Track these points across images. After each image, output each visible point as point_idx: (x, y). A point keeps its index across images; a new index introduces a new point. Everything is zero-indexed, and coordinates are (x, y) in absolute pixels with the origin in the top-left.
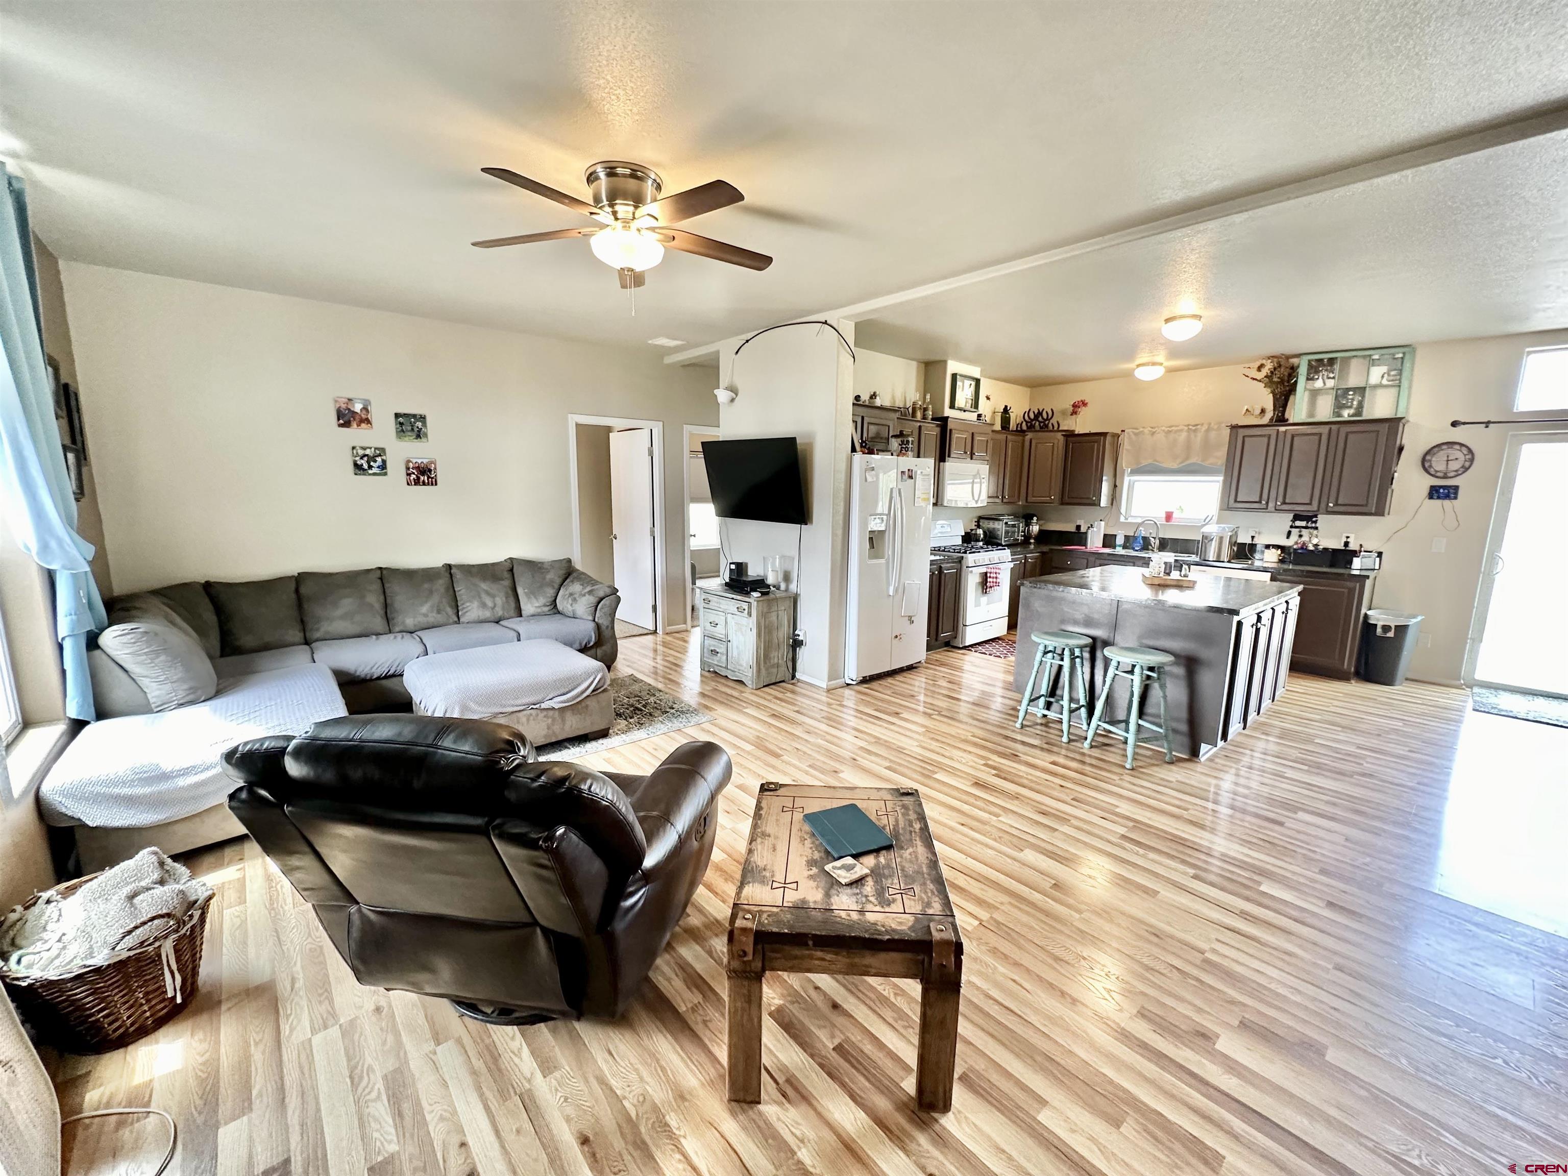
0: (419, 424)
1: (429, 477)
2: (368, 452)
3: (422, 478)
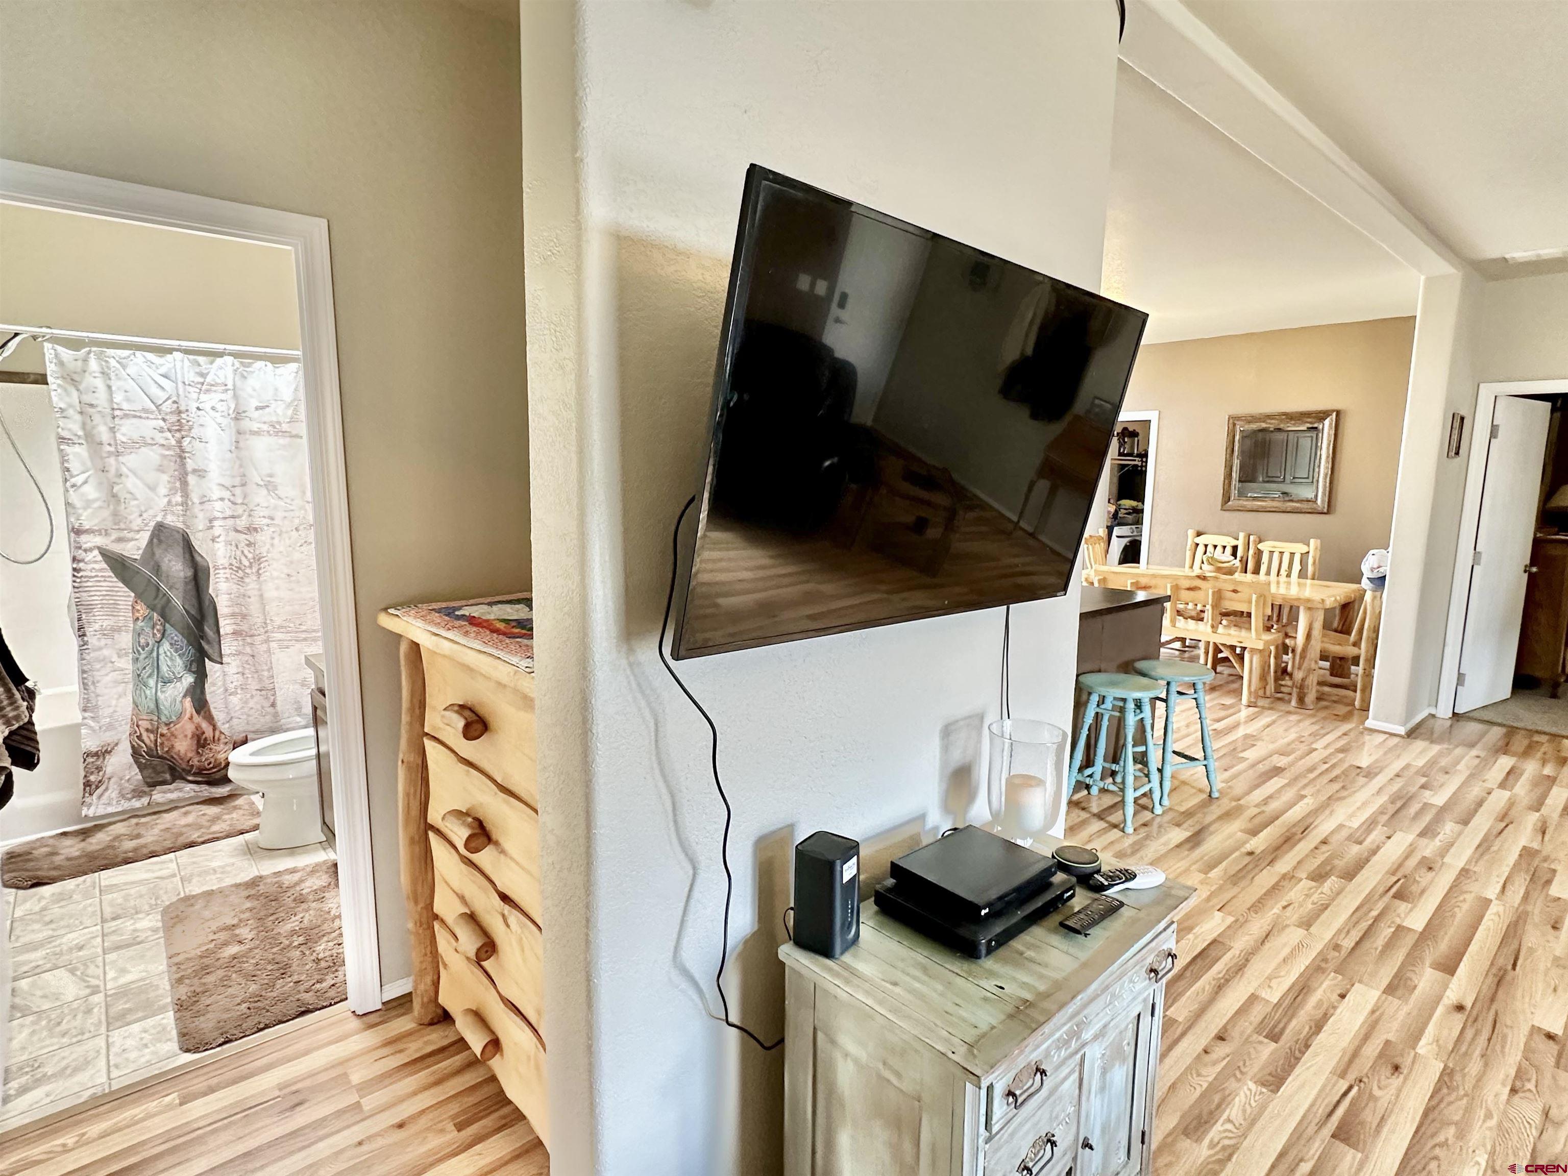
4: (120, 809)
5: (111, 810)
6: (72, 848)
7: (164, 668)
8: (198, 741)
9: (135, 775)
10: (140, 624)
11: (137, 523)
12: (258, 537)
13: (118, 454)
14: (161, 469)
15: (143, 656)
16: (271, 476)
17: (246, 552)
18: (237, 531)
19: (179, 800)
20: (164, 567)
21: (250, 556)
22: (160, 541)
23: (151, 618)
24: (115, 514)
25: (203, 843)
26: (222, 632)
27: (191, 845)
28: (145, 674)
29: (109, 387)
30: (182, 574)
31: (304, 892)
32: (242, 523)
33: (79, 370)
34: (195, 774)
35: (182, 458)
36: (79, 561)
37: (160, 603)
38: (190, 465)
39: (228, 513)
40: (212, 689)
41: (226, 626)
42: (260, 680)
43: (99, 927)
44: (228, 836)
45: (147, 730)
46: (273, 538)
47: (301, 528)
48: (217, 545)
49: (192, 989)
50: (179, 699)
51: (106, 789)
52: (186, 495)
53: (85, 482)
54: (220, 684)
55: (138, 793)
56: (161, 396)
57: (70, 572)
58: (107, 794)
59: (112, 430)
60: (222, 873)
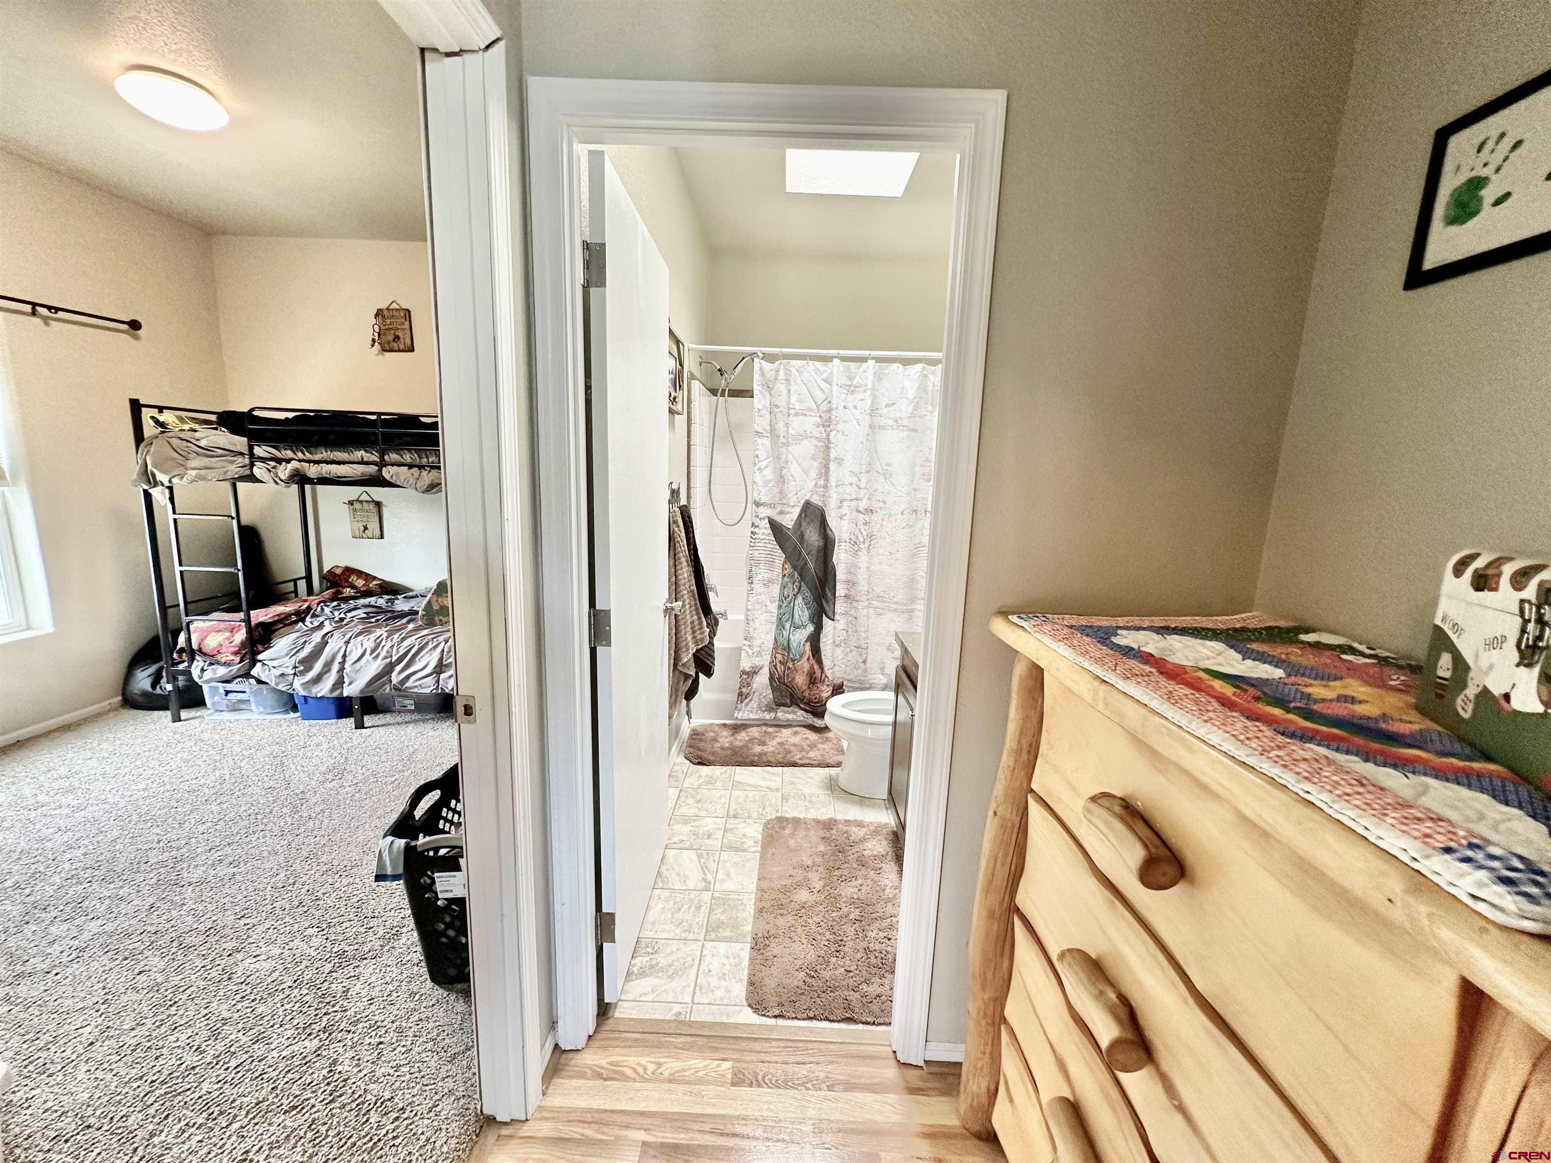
4: (757, 717)
5: (752, 716)
6: (725, 739)
7: (796, 616)
8: (811, 680)
9: (768, 694)
10: (786, 579)
11: (793, 500)
12: (874, 518)
13: (788, 444)
14: (814, 458)
15: (784, 605)
16: (888, 465)
17: (862, 530)
18: (859, 511)
19: (793, 720)
20: (806, 537)
21: (865, 533)
22: (806, 516)
23: (793, 576)
24: (781, 492)
25: (802, 766)
26: (837, 594)
27: (794, 765)
28: (784, 619)
29: (789, 391)
30: (817, 544)
31: (866, 853)
32: (863, 505)
33: (772, 379)
34: (805, 704)
35: (828, 448)
36: (756, 527)
37: (801, 563)
38: (833, 454)
39: (854, 496)
40: (825, 639)
41: (841, 590)
42: (858, 640)
43: (723, 820)
44: (818, 766)
45: (780, 662)
46: (883, 520)
47: (906, 512)
48: (843, 522)
49: (767, 927)
50: (803, 642)
51: (751, 700)
52: (827, 480)
53: (766, 467)
54: (831, 636)
55: (770, 709)
56: (820, 396)
57: (750, 534)
58: (751, 704)
59: (787, 425)
60: (810, 801)
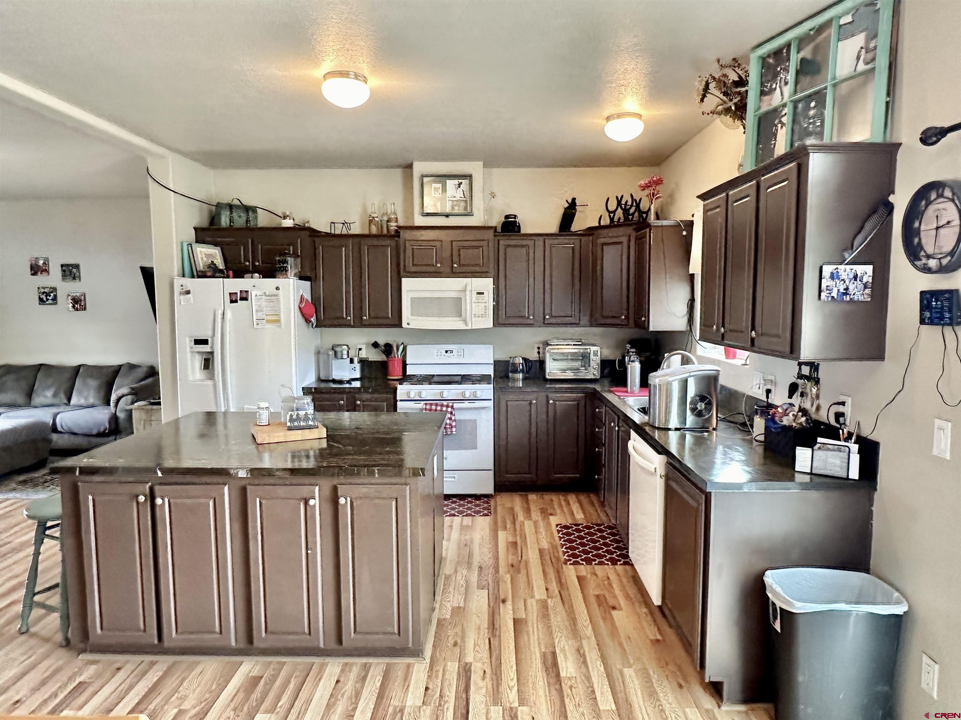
0: (75, 270)
1: (80, 305)
2: (46, 290)
3: (76, 306)
